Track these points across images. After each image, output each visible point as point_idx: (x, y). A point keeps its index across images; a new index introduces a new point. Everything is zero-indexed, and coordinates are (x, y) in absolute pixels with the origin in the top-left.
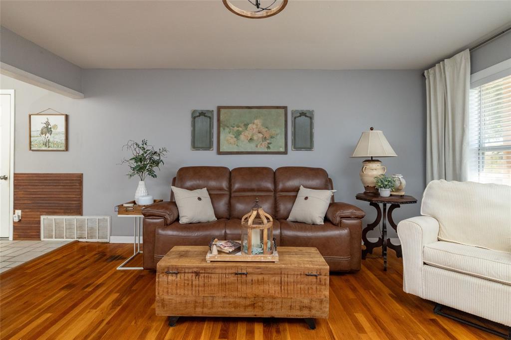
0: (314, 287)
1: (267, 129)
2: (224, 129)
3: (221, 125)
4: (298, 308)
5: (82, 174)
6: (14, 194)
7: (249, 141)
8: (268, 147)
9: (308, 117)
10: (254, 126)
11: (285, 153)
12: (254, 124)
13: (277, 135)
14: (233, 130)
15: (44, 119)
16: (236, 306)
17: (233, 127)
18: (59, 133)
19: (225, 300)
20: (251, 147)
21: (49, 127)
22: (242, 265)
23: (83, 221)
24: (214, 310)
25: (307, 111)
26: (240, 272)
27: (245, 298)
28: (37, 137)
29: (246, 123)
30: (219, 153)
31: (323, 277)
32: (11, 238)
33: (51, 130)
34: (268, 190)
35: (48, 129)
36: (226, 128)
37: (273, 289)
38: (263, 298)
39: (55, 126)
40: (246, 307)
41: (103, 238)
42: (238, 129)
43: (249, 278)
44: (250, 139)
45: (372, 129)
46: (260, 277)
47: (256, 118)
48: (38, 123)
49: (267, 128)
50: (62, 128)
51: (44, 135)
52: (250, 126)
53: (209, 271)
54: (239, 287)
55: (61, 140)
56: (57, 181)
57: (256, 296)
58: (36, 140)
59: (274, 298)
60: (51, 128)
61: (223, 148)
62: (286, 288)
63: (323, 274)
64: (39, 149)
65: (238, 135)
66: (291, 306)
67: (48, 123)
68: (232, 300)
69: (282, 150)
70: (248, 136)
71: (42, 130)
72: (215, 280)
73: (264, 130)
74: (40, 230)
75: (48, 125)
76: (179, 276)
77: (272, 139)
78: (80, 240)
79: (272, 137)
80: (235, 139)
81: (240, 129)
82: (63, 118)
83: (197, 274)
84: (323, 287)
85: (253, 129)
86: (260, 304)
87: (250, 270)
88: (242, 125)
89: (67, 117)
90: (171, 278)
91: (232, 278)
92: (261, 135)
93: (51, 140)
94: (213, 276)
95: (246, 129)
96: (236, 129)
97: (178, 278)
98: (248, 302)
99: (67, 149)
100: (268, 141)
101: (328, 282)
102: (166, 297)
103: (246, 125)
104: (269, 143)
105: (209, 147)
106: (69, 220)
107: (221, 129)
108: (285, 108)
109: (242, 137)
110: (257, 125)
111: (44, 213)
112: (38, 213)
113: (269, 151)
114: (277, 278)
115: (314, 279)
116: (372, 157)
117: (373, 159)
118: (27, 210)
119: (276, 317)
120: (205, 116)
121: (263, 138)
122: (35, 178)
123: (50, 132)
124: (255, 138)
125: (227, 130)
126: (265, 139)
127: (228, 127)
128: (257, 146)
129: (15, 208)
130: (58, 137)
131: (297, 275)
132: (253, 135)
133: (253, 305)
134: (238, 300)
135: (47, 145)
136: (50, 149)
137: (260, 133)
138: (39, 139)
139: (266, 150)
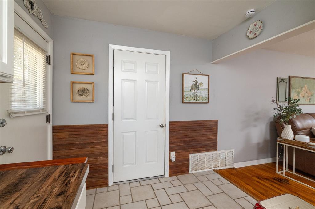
1: (309, 91)
2: (293, 90)
3: (292, 87)
5: (217, 120)
6: (170, 139)
7: (303, 98)
8: (310, 101)
13: (314, 94)
14: (296, 91)
15: (193, 78)
18: (204, 89)
20: (303, 101)
21: (197, 84)
23: (217, 155)
28: (188, 92)
29: (301, 87)
32: (167, 175)
33: (198, 87)
35: (196, 86)
36: (294, 89)
39: (201, 84)
41: (229, 165)
47: (305, 84)
48: (189, 81)
49: (309, 90)
50: (205, 86)
51: (193, 91)
55: (205, 95)
58: (187, 95)
60: (198, 85)
64: (190, 101)
65: (298, 94)
67: (196, 81)
70: (302, 95)
71: (192, 86)
74: (188, 165)
75: (197, 83)
77: (312, 97)
78: (215, 169)
79: (312, 96)
80: (297, 96)
81: (299, 90)
85: (304, 90)
88: (300, 88)
89: (209, 77)
92: (307, 94)
93: (198, 95)
95: (302, 90)
96: (298, 90)
99: (208, 102)
100: (310, 98)
103: (302, 88)
104: (310, 99)
106: (209, 155)
109: (300, 95)
110: (306, 88)
111: (192, 152)
112: (188, 152)
113: (310, 103)
120: (284, 81)
122: (186, 125)
123: (198, 88)
124: (305, 96)
126: (309, 96)
127: (295, 89)
128: (306, 101)
129: (171, 150)
130: (203, 93)
132: (304, 94)
135: (195, 99)
136: (198, 101)
137: (307, 93)
138: (189, 94)
139: (309, 103)
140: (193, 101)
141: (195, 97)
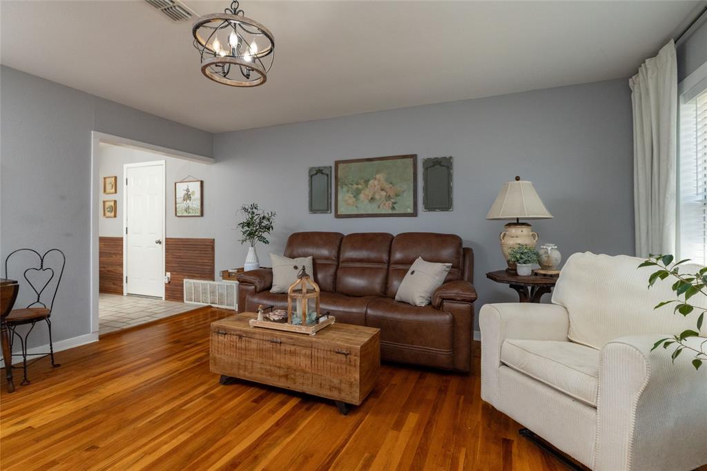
0: (344, 367)
1: (391, 185)
2: (342, 188)
3: (339, 183)
4: (328, 387)
5: (214, 240)
6: (166, 258)
7: (369, 201)
8: (393, 208)
9: (444, 166)
10: (376, 183)
11: (415, 214)
12: (375, 179)
13: (403, 192)
14: (352, 188)
15: (185, 186)
16: (272, 374)
17: (352, 185)
18: (197, 199)
19: (262, 366)
20: (372, 209)
22: (277, 333)
23: (214, 287)
24: (254, 375)
25: (443, 158)
26: (275, 340)
27: (279, 367)
28: (180, 203)
29: (366, 179)
30: (337, 216)
31: (353, 357)
32: (164, 299)
33: (190, 197)
34: (380, 262)
35: (188, 196)
36: (344, 186)
37: (304, 362)
38: (295, 370)
39: (193, 193)
40: (280, 377)
41: (230, 305)
42: (357, 186)
43: (283, 347)
44: (372, 198)
45: (518, 179)
46: (293, 348)
47: (378, 172)
48: (181, 190)
49: (391, 183)
50: (198, 195)
51: (185, 202)
52: (371, 182)
53: (250, 335)
54: (274, 355)
55: (198, 206)
56: (194, 246)
57: (289, 368)
58: (180, 207)
59: (304, 372)
60: (190, 195)
61: (342, 211)
62: (316, 363)
63: (353, 354)
64: (182, 215)
65: (357, 194)
66: (321, 384)
67: (188, 190)
68: (268, 368)
69: (410, 210)
70: (368, 196)
71: (184, 196)
72: (253, 346)
73: (388, 186)
74: (183, 292)
75: (188, 192)
76: (226, 336)
77: (398, 198)
78: (213, 305)
79: (397, 195)
80: (354, 199)
81: (360, 187)
82: (199, 183)
83: (240, 337)
84: (353, 369)
85: (375, 186)
86: (293, 376)
87: (283, 340)
88: (362, 182)
89: (202, 183)
90: (221, 338)
91: (269, 345)
92: (384, 193)
93: (190, 206)
94: (252, 340)
95: (367, 186)
96: (355, 186)
97: (226, 340)
98: (282, 372)
99: (202, 215)
100: (392, 200)
101: (358, 363)
102: (217, 356)
103: (367, 182)
104: (395, 203)
105: (326, 210)
106: (204, 284)
107: (339, 188)
108: (414, 157)
109: (362, 196)
110: (379, 181)
111: (186, 277)
112: (182, 276)
113: (394, 212)
114: (308, 352)
115: (343, 358)
116: (518, 219)
117: (520, 222)
118: (174, 273)
119: (307, 393)
120: (322, 173)
121: (386, 196)
122: (180, 243)
123: (190, 199)
124: (377, 197)
125: (345, 189)
126: (389, 197)
127: (346, 185)
128: (379, 207)
129: (166, 271)
130: (195, 203)
131: (327, 351)
132: (374, 193)
133: (286, 376)
134: (273, 368)
136: (190, 215)
137: (382, 190)
138: (182, 206)
139: (390, 212)
140: (185, 214)
141: (187, 210)
